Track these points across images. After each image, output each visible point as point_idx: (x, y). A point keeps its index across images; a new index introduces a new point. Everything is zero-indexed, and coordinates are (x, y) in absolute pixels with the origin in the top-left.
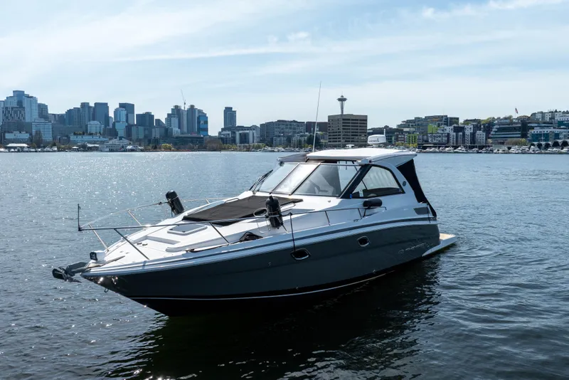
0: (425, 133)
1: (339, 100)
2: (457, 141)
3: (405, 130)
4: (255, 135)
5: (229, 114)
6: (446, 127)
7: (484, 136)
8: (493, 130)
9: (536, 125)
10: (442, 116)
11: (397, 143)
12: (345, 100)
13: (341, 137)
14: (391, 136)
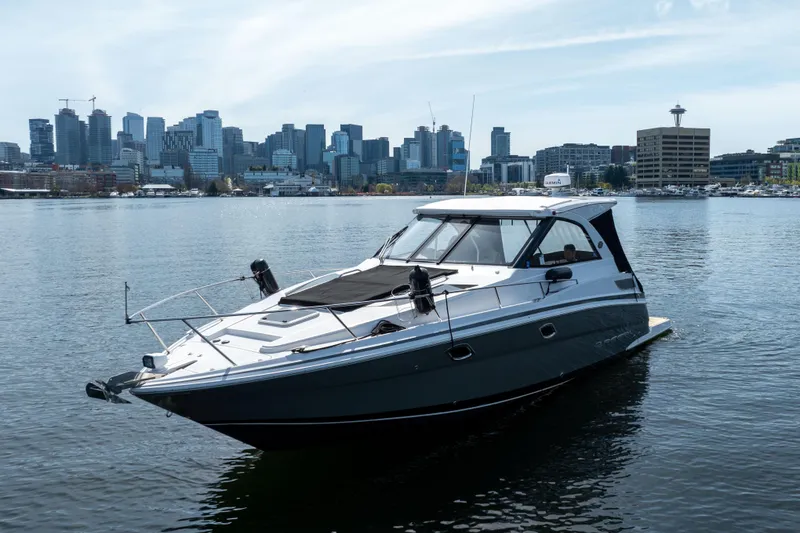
1: (673, 111)
3: (783, 155)
4: (532, 169)
5: (500, 137)
11: (767, 178)
12: (682, 111)
14: (757, 167)
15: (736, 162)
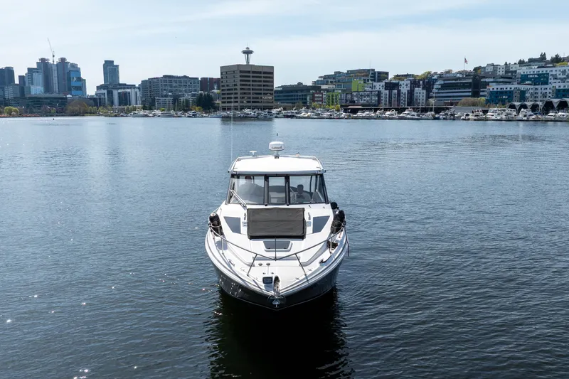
0: (348, 91)
1: (244, 52)
2: (390, 102)
3: (324, 87)
4: (138, 95)
5: (110, 69)
6: (375, 84)
7: (425, 95)
8: (435, 87)
9: (492, 80)
10: (369, 70)
11: (313, 104)
12: (251, 52)
13: (239, 96)
14: (306, 95)
15: (292, 92)
